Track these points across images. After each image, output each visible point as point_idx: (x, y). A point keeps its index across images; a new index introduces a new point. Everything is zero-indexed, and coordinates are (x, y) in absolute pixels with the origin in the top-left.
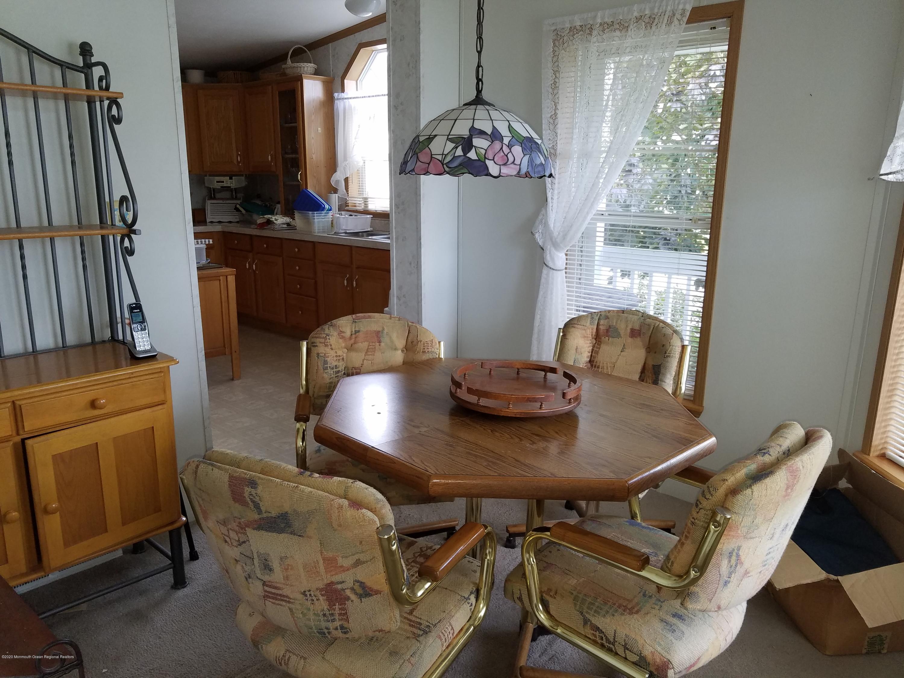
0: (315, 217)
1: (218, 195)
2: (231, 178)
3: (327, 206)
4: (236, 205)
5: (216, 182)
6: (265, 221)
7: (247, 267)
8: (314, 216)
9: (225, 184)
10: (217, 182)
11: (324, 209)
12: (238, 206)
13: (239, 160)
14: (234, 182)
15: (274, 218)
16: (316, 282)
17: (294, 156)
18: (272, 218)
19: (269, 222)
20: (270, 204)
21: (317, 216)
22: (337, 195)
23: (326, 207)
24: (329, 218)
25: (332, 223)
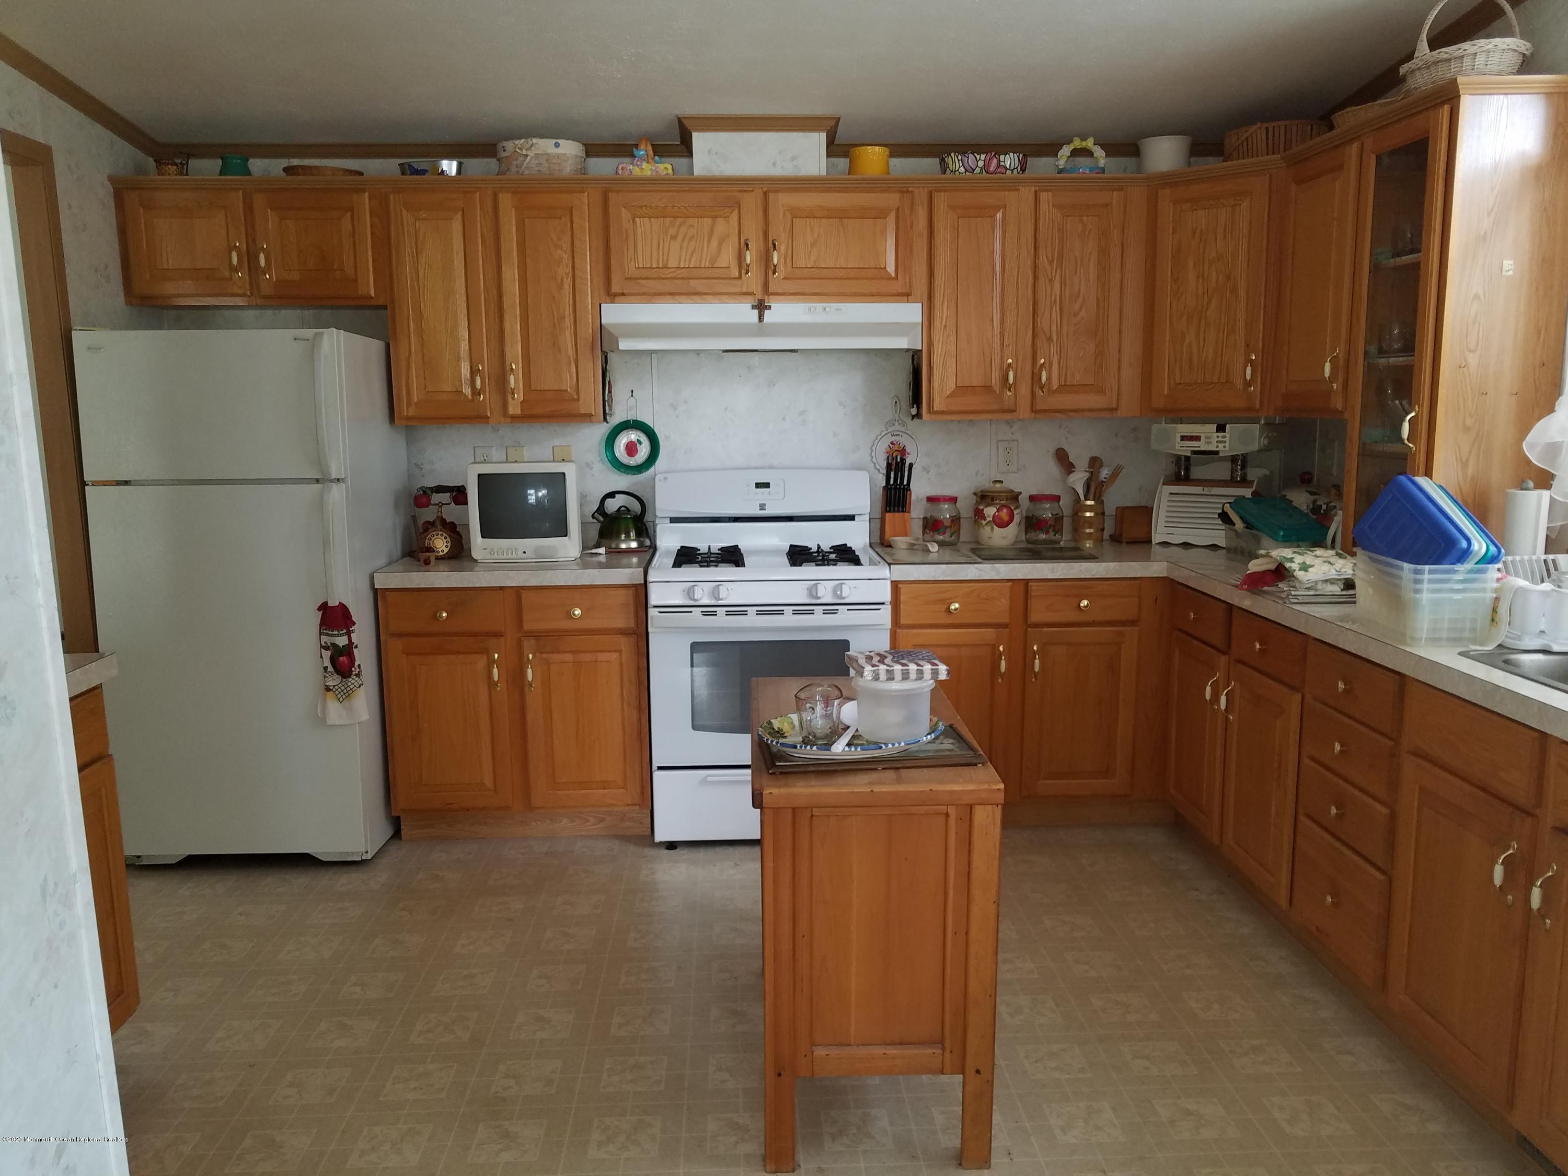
0: (1425, 586)
1: (1197, 472)
2: (1221, 428)
3: (1480, 545)
4: (1223, 506)
5: (1178, 439)
6: (1272, 567)
7: (1208, 697)
8: (1419, 582)
9: (1202, 446)
10: (1183, 438)
11: (1464, 555)
12: (1228, 508)
13: (1248, 377)
14: (1227, 439)
15: (1299, 559)
16: (1393, 816)
17: (1401, 360)
18: (1291, 560)
19: (1280, 573)
20: (1327, 504)
21: (1430, 581)
22: (1545, 494)
23: (1475, 546)
24: (1484, 590)
25: (1494, 610)
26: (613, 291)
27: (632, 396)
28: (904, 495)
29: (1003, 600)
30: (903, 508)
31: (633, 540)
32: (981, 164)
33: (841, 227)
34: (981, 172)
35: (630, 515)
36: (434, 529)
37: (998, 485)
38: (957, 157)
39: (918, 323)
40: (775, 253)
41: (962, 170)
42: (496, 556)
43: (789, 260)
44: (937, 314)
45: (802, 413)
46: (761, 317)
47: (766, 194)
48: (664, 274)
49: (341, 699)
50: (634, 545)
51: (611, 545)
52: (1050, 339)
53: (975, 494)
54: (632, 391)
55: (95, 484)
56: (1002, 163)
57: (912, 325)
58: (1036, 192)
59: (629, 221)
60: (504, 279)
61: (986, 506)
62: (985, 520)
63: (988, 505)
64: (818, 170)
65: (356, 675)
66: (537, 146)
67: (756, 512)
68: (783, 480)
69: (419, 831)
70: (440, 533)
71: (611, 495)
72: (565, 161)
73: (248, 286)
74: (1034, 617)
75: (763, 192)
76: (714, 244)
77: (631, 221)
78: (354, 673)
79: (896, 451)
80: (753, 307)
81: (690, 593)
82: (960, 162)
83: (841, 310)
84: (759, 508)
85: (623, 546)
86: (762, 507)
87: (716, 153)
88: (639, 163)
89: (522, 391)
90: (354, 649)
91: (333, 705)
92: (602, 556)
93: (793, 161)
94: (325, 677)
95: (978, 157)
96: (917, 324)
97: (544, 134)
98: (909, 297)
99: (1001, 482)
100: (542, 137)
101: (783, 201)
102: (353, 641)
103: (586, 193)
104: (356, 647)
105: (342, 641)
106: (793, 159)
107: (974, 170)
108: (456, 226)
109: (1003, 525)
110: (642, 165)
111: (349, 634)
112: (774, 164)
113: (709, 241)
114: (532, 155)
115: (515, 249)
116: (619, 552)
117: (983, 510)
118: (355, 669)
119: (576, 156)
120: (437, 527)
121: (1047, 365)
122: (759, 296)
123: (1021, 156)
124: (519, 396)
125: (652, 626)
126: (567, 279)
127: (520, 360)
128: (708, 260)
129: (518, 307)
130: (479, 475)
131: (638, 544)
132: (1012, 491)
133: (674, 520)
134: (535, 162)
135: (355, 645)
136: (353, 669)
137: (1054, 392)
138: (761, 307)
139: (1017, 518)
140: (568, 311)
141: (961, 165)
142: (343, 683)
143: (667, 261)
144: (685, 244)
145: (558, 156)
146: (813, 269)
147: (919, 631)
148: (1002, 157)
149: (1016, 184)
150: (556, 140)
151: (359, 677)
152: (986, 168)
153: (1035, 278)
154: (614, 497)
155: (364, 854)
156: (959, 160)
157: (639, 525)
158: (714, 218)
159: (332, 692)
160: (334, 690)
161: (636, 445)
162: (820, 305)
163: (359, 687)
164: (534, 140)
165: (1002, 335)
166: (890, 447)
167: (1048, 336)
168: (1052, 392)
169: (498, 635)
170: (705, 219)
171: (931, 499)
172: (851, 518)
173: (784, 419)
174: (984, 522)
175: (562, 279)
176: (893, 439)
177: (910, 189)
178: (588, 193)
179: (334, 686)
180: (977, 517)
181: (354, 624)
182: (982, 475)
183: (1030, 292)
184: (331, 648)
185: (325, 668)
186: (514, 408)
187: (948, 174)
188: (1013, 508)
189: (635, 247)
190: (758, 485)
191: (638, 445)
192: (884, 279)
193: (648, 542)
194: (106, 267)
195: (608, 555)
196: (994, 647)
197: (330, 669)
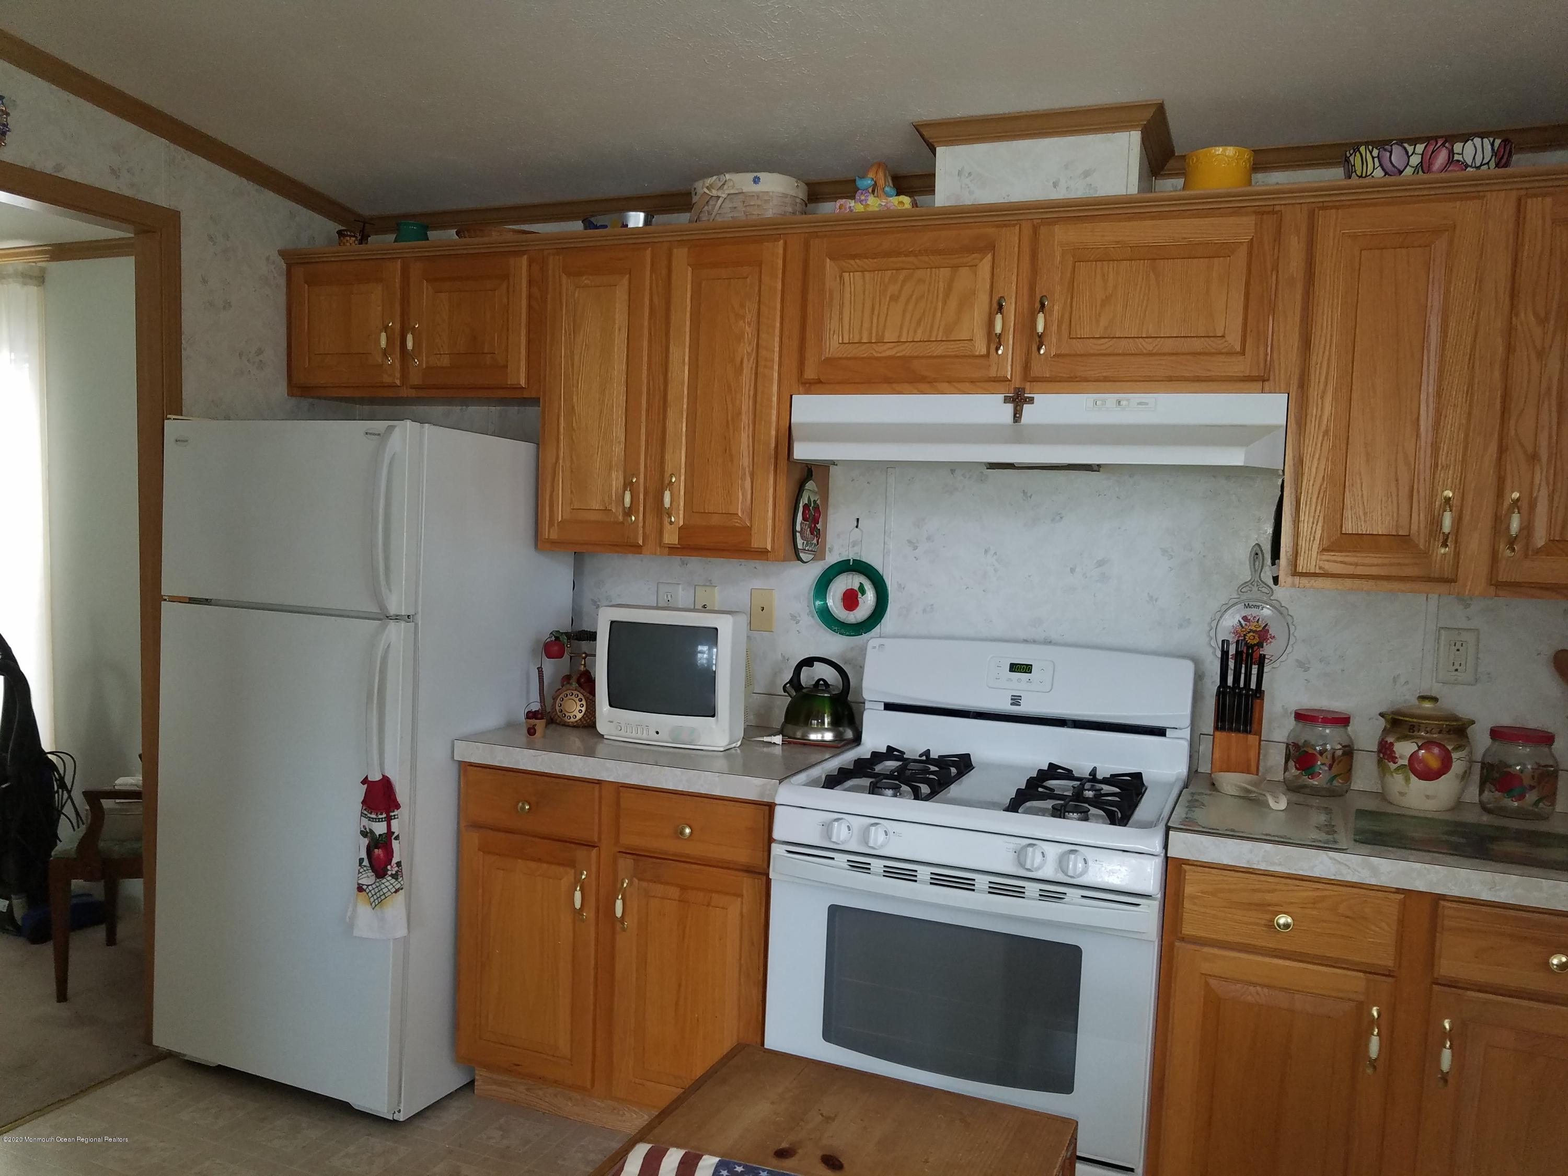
26: (805, 377)
27: (857, 527)
28: (1247, 704)
29: (1383, 925)
30: (1245, 725)
31: (827, 730)
32: (1415, 160)
33: (1152, 274)
34: (1416, 171)
35: (829, 692)
36: (568, 686)
37: (1427, 705)
38: (1371, 153)
39: (1281, 426)
40: (1041, 316)
41: (1379, 173)
42: (623, 733)
43: (1065, 327)
44: (1313, 411)
45: (1101, 563)
46: (1017, 416)
47: (1035, 230)
48: (877, 352)
49: (373, 904)
50: (829, 736)
51: (795, 733)
52: (1533, 458)
53: (1382, 715)
54: (858, 520)
55: (173, 599)
56: (1456, 157)
57: (1268, 429)
58: (1519, 200)
59: (836, 278)
60: (671, 362)
61: (1399, 739)
62: (1395, 763)
63: (1403, 738)
64: (1125, 190)
65: (392, 875)
66: (731, 184)
67: (1005, 706)
68: (1054, 663)
69: (494, 1087)
70: (575, 692)
71: (809, 662)
72: (767, 201)
73: (398, 375)
74: (1447, 967)
75: (1034, 226)
76: (953, 303)
77: (838, 279)
78: (389, 873)
79: (1251, 631)
80: (1006, 400)
81: (827, 828)
82: (1376, 160)
83: (1147, 404)
84: (1010, 701)
85: (814, 737)
86: (1016, 701)
87: (970, 174)
88: (863, 198)
89: (681, 512)
90: (393, 841)
91: (364, 911)
92: (777, 747)
93: (1086, 177)
94: (359, 872)
95: (1410, 149)
96: (1277, 427)
97: (739, 167)
98: (1266, 383)
99: (1434, 699)
100: (737, 170)
101: (1063, 235)
102: (393, 830)
103: (781, 243)
104: (397, 838)
105: (380, 828)
106: (1086, 174)
107: (1401, 172)
108: (621, 295)
109: (1428, 775)
110: (866, 200)
111: (389, 820)
112: (1055, 185)
113: (945, 303)
114: (723, 195)
115: (688, 323)
116: (804, 744)
117: (1392, 744)
118: (392, 867)
119: (785, 196)
120: (571, 684)
121: (1525, 505)
122: (1017, 383)
123: (1498, 142)
124: (678, 519)
125: (773, 871)
126: (749, 361)
127: (683, 471)
128: (941, 329)
129: (685, 400)
130: (612, 622)
131: (835, 736)
132: (1456, 718)
133: (889, 707)
134: (728, 205)
135: (395, 835)
136: (389, 867)
137: (1538, 551)
138: (1018, 400)
139: (1457, 767)
140: (746, 405)
141: (1377, 164)
142: (378, 884)
143: (883, 332)
144: (910, 307)
145: (758, 196)
146: (1103, 341)
147: (1216, 951)
148: (1458, 147)
149: (1480, 188)
150: (755, 174)
151: (397, 879)
152: (1425, 166)
153: (1510, 349)
154: (812, 666)
155: (397, 1112)
156: (1373, 158)
157: (840, 709)
158: (955, 267)
159: (364, 892)
160: (367, 890)
161: (857, 595)
162: (1111, 398)
163: (396, 891)
164: (728, 176)
165: (1435, 448)
166: (1241, 624)
167: (1530, 449)
168: (1530, 552)
169: (591, 845)
170: (942, 269)
171: (1301, 716)
172: (1160, 732)
173: (1072, 570)
174: (1393, 766)
175: (742, 362)
176: (1245, 612)
177: (1277, 208)
178: (785, 243)
179: (368, 886)
180: (1381, 755)
181: (398, 806)
182: (1407, 683)
183: (1497, 374)
184: (369, 835)
185: (361, 860)
186: (671, 537)
187: (1355, 180)
188: (1450, 748)
189: (841, 313)
190: (1014, 668)
191: (860, 595)
192: (1222, 353)
193: (849, 734)
194: (260, 352)
195: (785, 747)
196: (1361, 1008)
197: (366, 863)
